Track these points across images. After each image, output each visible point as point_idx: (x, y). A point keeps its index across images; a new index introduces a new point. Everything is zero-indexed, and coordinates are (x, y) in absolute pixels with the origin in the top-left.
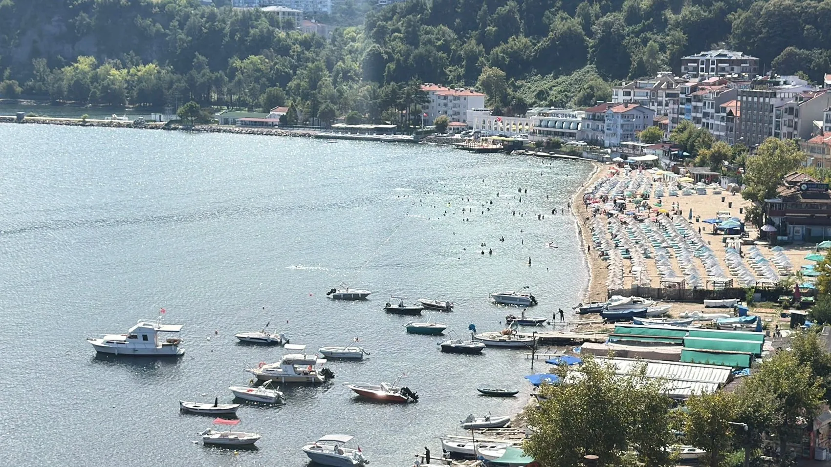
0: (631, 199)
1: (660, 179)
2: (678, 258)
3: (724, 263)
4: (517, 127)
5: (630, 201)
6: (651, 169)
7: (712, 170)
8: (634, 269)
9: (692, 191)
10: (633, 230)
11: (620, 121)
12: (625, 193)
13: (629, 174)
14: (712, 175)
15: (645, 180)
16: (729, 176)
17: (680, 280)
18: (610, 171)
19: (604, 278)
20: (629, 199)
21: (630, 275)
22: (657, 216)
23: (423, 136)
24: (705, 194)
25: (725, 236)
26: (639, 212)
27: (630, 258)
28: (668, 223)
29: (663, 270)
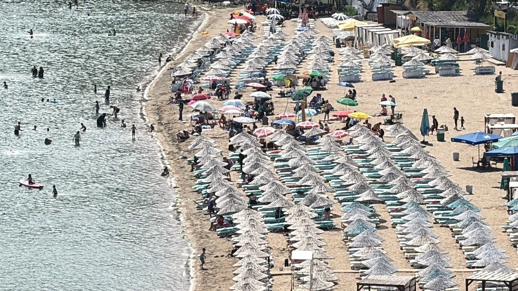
0: (285, 90)
1: (352, 39)
2: (398, 227)
3: (504, 236)
5: (282, 95)
6: (329, 15)
7: (472, 17)
8: (296, 255)
9: (427, 67)
10: (290, 163)
12: (270, 75)
13: (278, 29)
14: (471, 30)
15: (317, 43)
16: (511, 30)
17: (404, 280)
18: (233, 21)
19: (225, 279)
20: (278, 90)
21: (287, 270)
22: (346, 128)
24: (457, 73)
25: (506, 173)
26: (304, 120)
27: (286, 230)
28: (372, 144)
29: (363, 256)
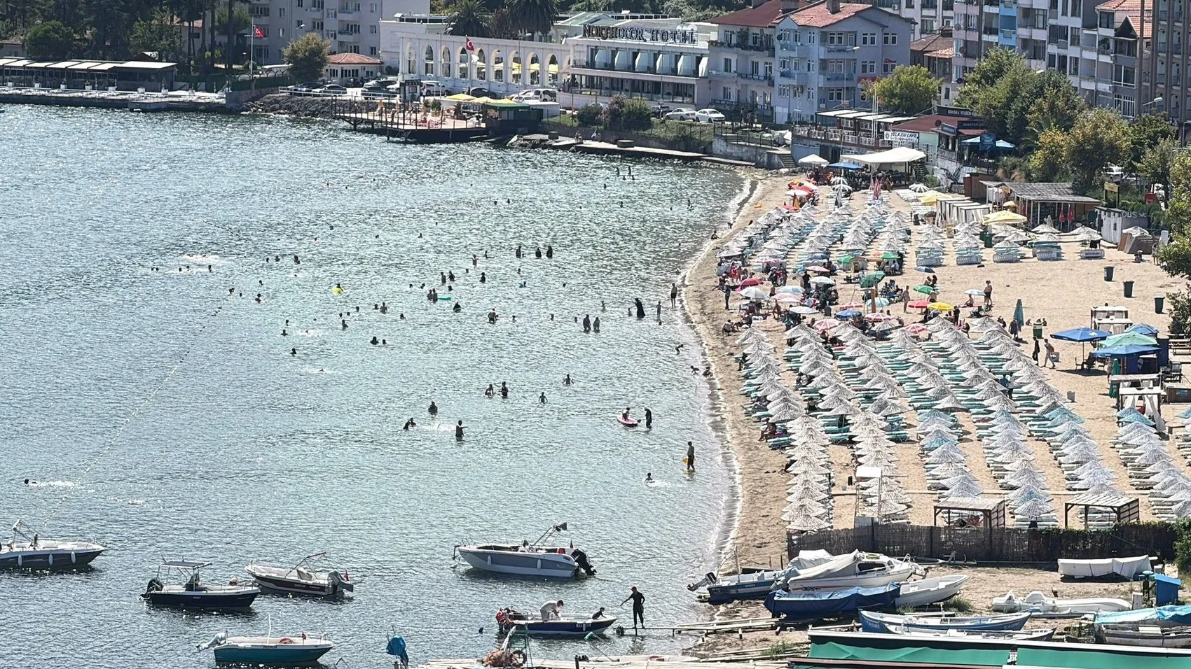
0: (852, 274)
1: (933, 215)
2: (985, 440)
3: (1113, 453)
4: (524, 69)
5: (849, 280)
6: (906, 187)
7: (1077, 190)
8: (861, 472)
9: (1023, 250)
10: (857, 362)
11: (818, 51)
12: (835, 257)
13: (845, 202)
14: (1076, 205)
15: (891, 219)
16: (1125, 207)
17: (990, 503)
18: (792, 192)
19: (777, 499)
20: (844, 275)
21: (851, 490)
22: (924, 321)
23: (254, 92)
24: (1058, 258)
25: (1115, 378)
26: (874, 311)
27: (850, 442)
28: (955, 340)
29: (942, 475)
